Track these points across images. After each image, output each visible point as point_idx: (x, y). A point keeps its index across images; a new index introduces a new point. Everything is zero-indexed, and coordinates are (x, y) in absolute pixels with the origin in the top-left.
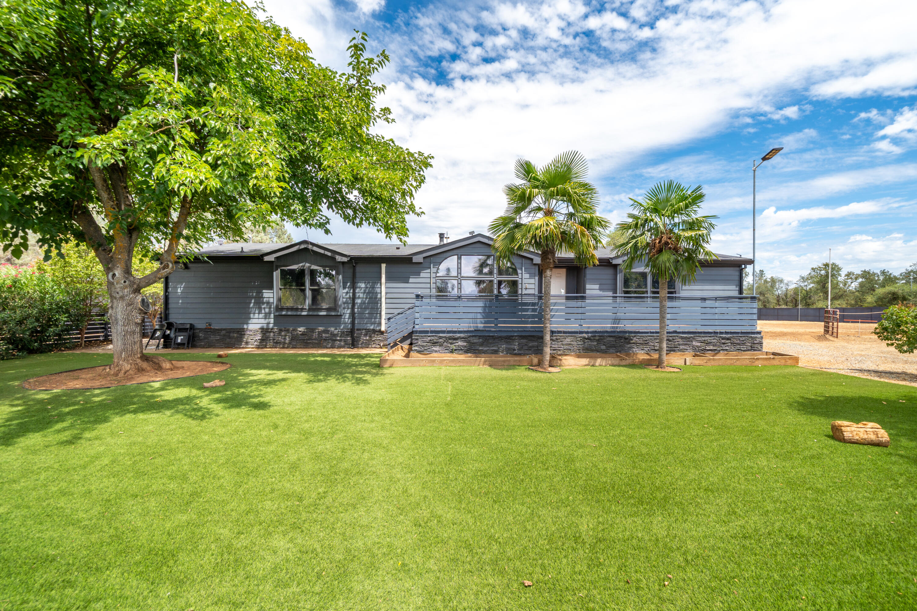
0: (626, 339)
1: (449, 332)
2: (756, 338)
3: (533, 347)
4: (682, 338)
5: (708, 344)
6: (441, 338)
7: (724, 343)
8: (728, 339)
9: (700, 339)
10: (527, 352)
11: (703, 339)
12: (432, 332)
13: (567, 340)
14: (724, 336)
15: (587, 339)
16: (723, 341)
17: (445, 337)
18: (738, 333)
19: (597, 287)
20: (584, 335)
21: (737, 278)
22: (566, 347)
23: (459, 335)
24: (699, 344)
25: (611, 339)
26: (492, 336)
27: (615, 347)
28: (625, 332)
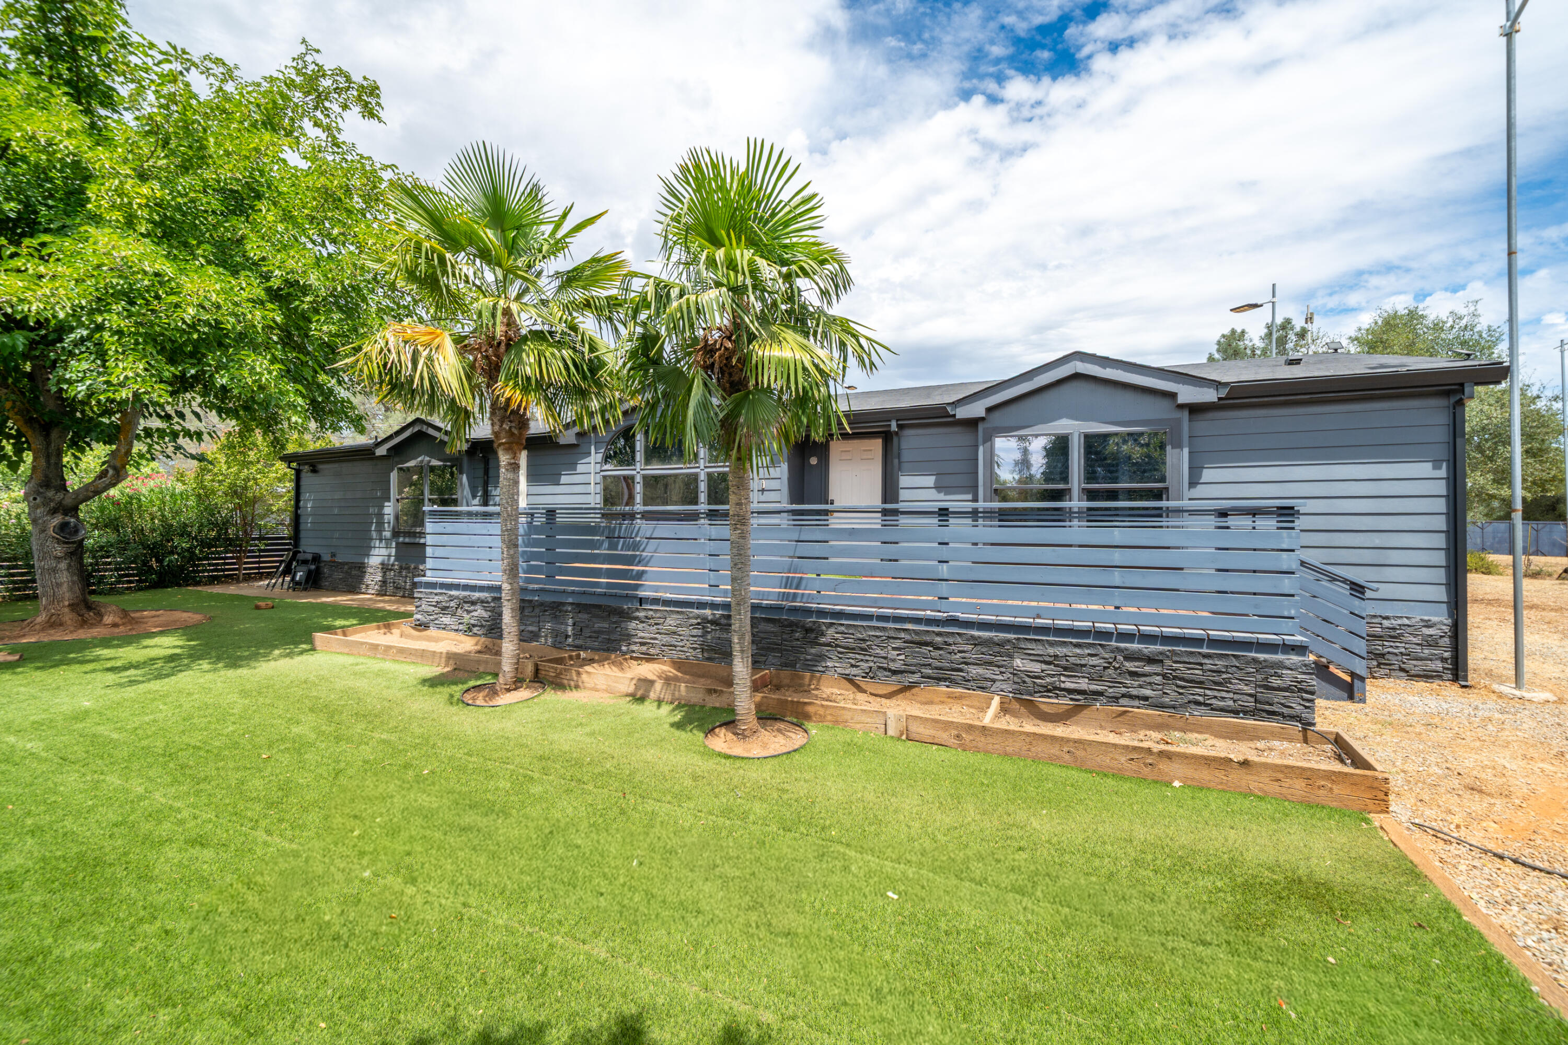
0: (808, 630)
1: (466, 587)
2: (1281, 665)
3: (599, 632)
4: (977, 642)
5: (1070, 669)
6: (452, 598)
7: (1133, 674)
8: (1150, 660)
9: (1039, 650)
10: (589, 643)
11: (1051, 651)
12: (443, 586)
13: (669, 621)
14: (1135, 646)
15: (713, 622)
16: (1130, 666)
17: (457, 598)
18: (1198, 641)
19: (930, 481)
20: (708, 612)
21: (1441, 434)
22: (667, 639)
23: (477, 595)
24: (1036, 667)
25: (770, 627)
26: (530, 601)
27: (780, 651)
28: (808, 612)
